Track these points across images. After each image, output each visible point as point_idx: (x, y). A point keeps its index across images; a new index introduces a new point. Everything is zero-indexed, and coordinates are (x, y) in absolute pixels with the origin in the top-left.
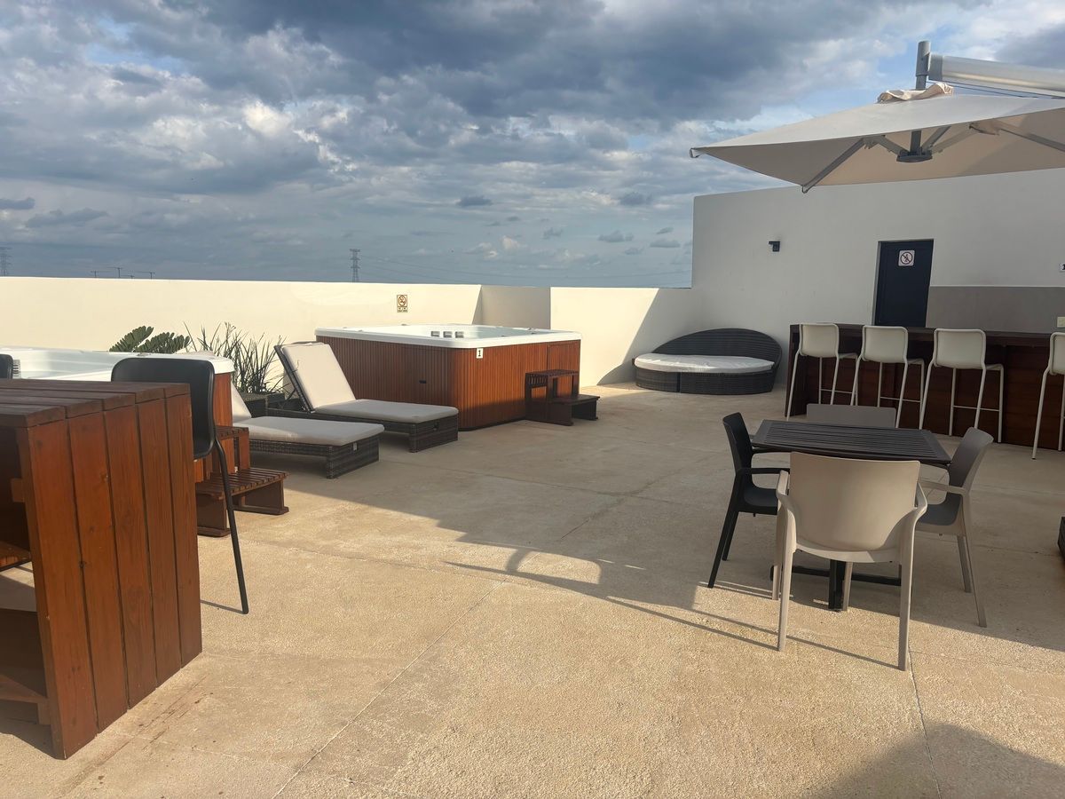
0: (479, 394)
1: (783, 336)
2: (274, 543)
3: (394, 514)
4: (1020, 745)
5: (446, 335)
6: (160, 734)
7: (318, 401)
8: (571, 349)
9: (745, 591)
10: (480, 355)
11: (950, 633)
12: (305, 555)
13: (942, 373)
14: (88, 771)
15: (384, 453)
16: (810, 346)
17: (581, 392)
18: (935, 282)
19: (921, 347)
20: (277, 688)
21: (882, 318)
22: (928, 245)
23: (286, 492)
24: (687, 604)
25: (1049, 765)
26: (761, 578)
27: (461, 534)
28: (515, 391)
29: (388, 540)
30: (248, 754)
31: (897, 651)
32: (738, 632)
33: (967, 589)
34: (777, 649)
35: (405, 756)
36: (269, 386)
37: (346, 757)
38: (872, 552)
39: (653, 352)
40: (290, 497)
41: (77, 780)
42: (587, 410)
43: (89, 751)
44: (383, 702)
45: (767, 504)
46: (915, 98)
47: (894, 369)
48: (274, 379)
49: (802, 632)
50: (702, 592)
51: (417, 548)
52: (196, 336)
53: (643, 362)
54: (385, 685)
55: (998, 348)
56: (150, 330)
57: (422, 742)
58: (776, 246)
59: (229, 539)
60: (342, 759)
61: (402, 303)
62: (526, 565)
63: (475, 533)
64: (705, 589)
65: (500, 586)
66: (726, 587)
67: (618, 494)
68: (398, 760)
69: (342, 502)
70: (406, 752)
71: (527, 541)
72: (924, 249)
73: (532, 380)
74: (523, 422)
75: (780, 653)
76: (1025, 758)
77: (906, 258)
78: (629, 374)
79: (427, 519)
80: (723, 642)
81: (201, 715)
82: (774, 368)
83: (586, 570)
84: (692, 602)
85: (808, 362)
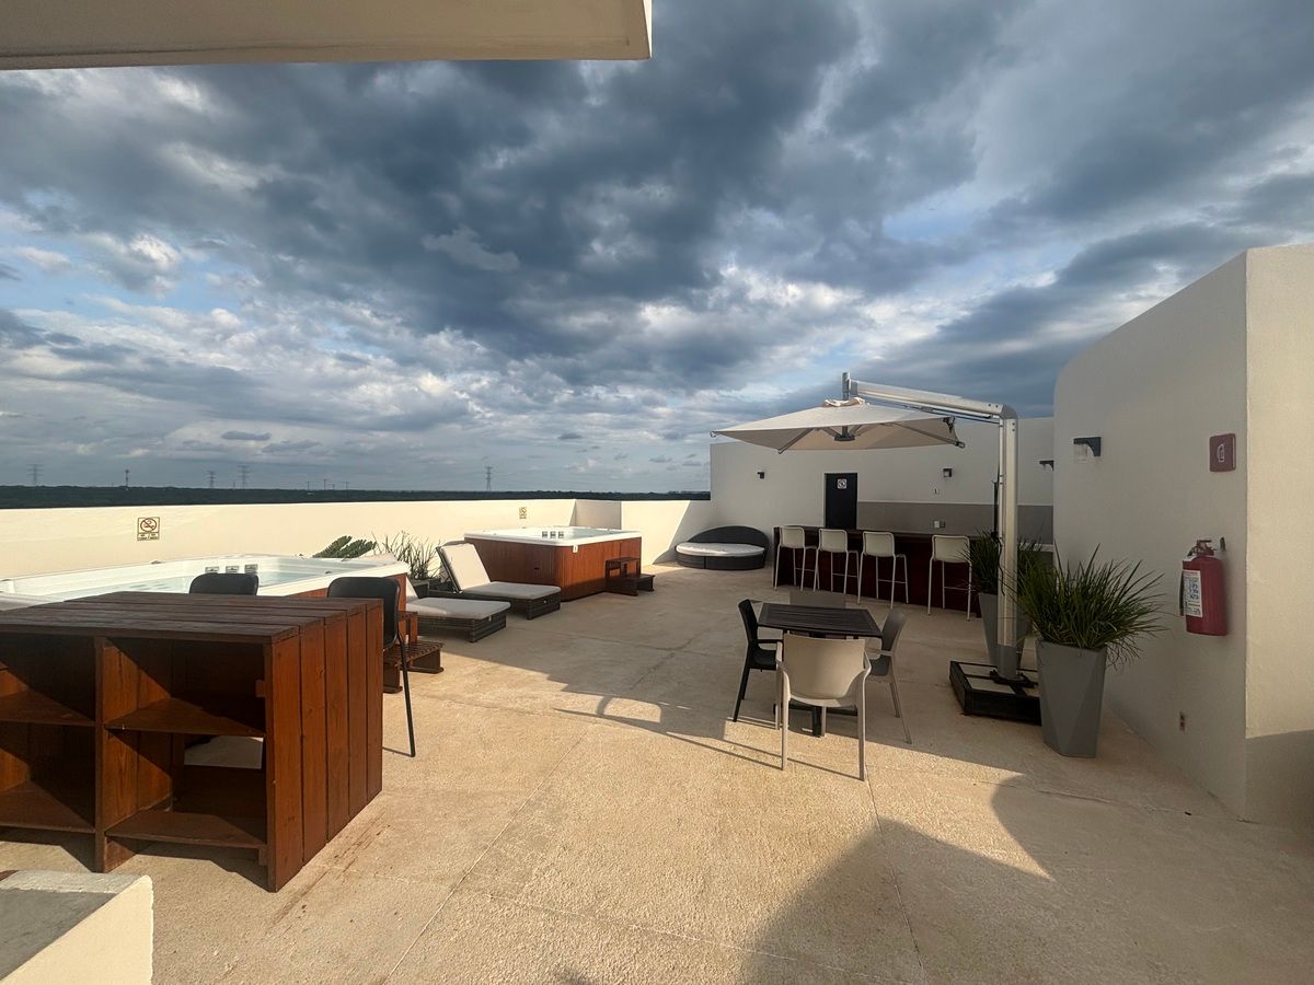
0: (576, 575)
1: (771, 533)
2: (433, 697)
3: (517, 670)
4: (942, 836)
5: (553, 535)
6: (350, 865)
7: (465, 584)
8: (635, 544)
9: (757, 723)
10: (575, 550)
11: (890, 749)
12: (456, 706)
13: (869, 559)
14: (294, 902)
15: (510, 621)
16: (787, 541)
17: (642, 572)
18: (858, 500)
19: (856, 542)
20: (436, 819)
21: (830, 524)
22: (854, 476)
23: (442, 654)
24: (720, 736)
25: (961, 851)
26: (767, 712)
27: (565, 685)
28: (598, 572)
29: (513, 692)
30: (416, 878)
31: (858, 766)
32: (756, 757)
33: (898, 716)
34: (782, 769)
35: (530, 873)
36: (429, 574)
37: (488, 876)
38: (839, 699)
39: (689, 541)
40: (446, 659)
41: (285, 911)
42: (646, 584)
43: (296, 883)
44: (514, 828)
45: (770, 663)
46: (843, 405)
47: (840, 556)
48: (434, 569)
49: (797, 755)
50: (729, 724)
51: (534, 698)
52: (381, 542)
53: (682, 549)
54: (514, 813)
55: (902, 543)
56: (350, 538)
57: (543, 860)
58: (762, 475)
59: (402, 694)
60: (485, 878)
61: (523, 514)
62: (610, 710)
63: (575, 684)
64: (731, 723)
65: (594, 727)
66: (746, 721)
67: (670, 649)
68: (525, 877)
69: (480, 662)
70: (531, 869)
71: (610, 690)
72: (852, 478)
73: (610, 565)
74: (604, 594)
75: (783, 772)
76: (946, 846)
77: (842, 484)
78: (673, 557)
79: (540, 674)
80: (746, 765)
81: (381, 845)
82: (765, 552)
83: (650, 712)
84: (723, 734)
85: (786, 551)
